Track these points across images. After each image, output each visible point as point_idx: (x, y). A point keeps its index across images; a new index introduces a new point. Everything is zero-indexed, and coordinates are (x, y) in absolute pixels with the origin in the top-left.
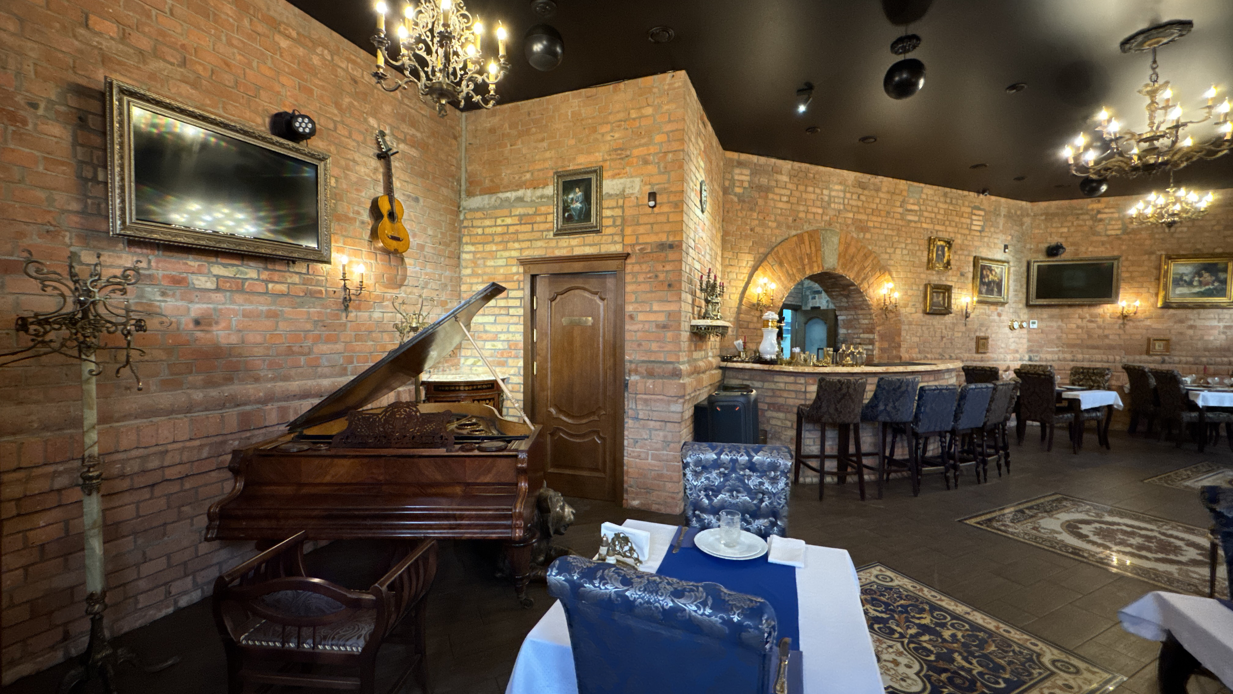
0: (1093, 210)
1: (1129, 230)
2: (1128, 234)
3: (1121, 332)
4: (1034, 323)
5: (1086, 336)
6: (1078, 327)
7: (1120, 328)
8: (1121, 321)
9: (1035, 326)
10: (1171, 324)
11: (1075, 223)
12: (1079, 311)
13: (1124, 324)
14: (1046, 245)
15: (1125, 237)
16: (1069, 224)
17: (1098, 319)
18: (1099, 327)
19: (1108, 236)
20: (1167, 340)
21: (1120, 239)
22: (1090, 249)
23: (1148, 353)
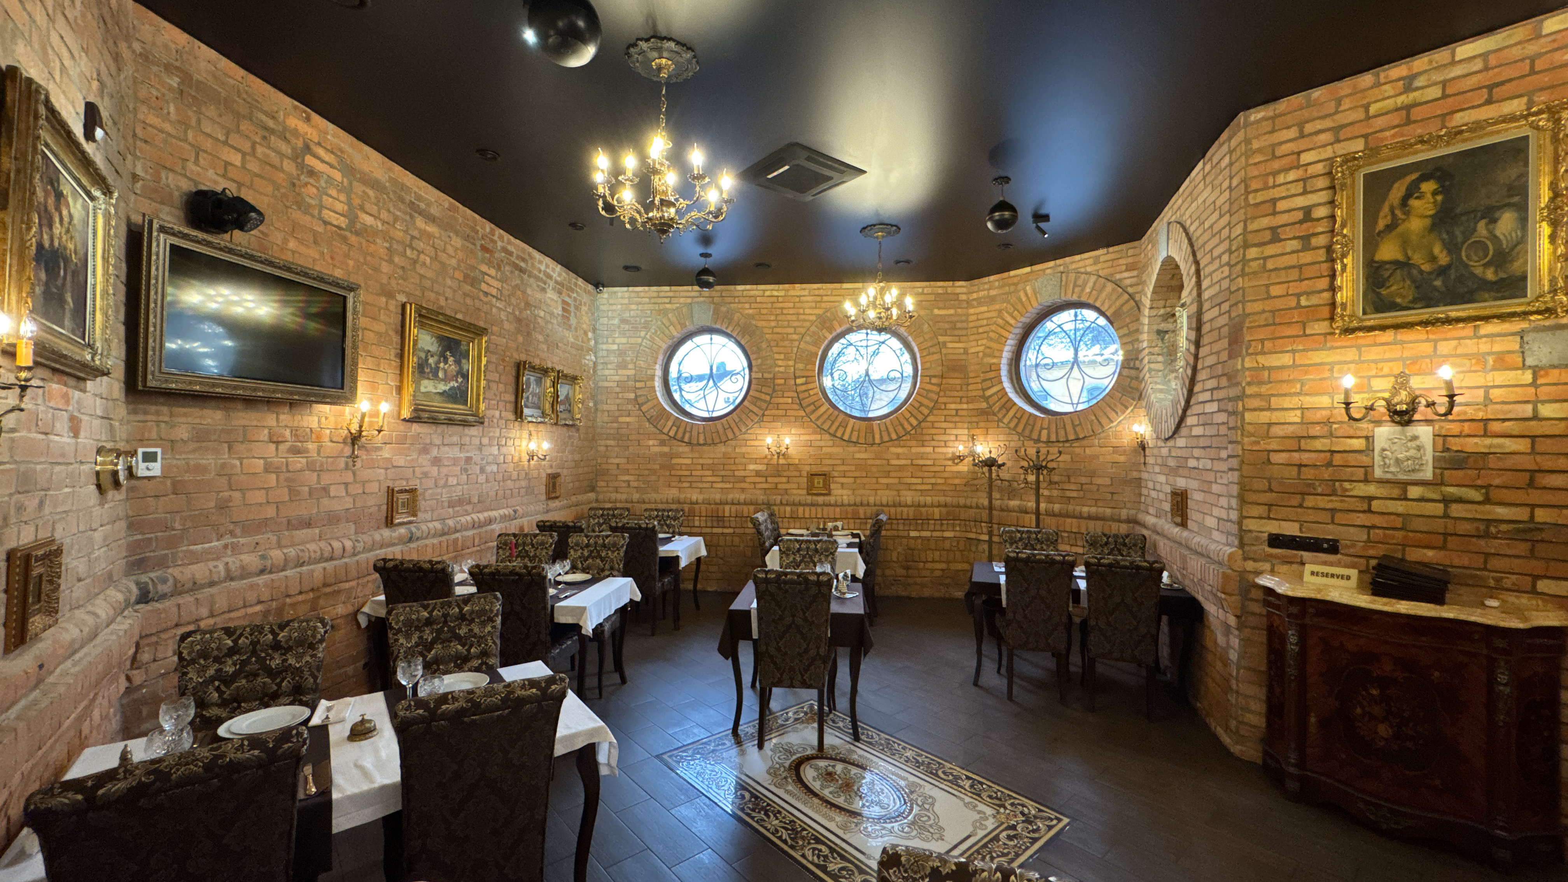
0: (295, 132)
1: (358, 226)
2: (357, 233)
3: (349, 477)
4: (149, 457)
5: (285, 495)
6: (269, 468)
7: (347, 468)
8: (348, 451)
9: (156, 469)
10: (415, 456)
11: (260, 150)
12: (270, 419)
13: (353, 457)
14: (187, 186)
15: (353, 239)
16: (247, 146)
17: (311, 446)
18: (311, 466)
19: (326, 223)
20: (413, 491)
21: (345, 239)
22: (292, 244)
23: (389, 522)
